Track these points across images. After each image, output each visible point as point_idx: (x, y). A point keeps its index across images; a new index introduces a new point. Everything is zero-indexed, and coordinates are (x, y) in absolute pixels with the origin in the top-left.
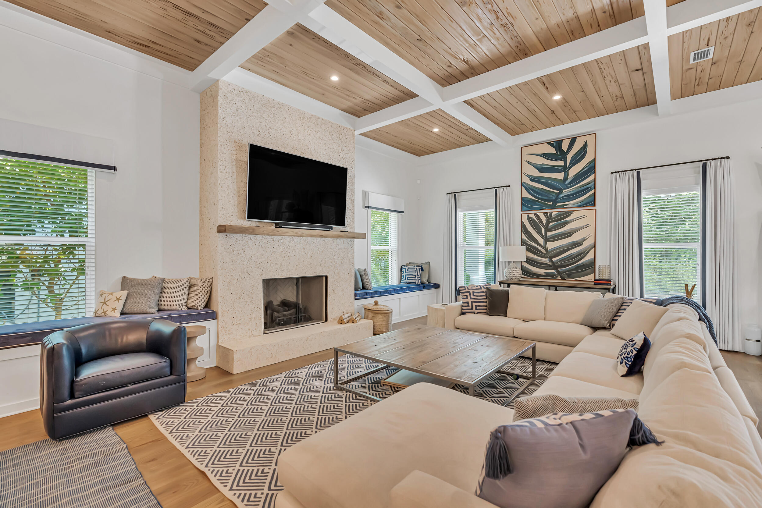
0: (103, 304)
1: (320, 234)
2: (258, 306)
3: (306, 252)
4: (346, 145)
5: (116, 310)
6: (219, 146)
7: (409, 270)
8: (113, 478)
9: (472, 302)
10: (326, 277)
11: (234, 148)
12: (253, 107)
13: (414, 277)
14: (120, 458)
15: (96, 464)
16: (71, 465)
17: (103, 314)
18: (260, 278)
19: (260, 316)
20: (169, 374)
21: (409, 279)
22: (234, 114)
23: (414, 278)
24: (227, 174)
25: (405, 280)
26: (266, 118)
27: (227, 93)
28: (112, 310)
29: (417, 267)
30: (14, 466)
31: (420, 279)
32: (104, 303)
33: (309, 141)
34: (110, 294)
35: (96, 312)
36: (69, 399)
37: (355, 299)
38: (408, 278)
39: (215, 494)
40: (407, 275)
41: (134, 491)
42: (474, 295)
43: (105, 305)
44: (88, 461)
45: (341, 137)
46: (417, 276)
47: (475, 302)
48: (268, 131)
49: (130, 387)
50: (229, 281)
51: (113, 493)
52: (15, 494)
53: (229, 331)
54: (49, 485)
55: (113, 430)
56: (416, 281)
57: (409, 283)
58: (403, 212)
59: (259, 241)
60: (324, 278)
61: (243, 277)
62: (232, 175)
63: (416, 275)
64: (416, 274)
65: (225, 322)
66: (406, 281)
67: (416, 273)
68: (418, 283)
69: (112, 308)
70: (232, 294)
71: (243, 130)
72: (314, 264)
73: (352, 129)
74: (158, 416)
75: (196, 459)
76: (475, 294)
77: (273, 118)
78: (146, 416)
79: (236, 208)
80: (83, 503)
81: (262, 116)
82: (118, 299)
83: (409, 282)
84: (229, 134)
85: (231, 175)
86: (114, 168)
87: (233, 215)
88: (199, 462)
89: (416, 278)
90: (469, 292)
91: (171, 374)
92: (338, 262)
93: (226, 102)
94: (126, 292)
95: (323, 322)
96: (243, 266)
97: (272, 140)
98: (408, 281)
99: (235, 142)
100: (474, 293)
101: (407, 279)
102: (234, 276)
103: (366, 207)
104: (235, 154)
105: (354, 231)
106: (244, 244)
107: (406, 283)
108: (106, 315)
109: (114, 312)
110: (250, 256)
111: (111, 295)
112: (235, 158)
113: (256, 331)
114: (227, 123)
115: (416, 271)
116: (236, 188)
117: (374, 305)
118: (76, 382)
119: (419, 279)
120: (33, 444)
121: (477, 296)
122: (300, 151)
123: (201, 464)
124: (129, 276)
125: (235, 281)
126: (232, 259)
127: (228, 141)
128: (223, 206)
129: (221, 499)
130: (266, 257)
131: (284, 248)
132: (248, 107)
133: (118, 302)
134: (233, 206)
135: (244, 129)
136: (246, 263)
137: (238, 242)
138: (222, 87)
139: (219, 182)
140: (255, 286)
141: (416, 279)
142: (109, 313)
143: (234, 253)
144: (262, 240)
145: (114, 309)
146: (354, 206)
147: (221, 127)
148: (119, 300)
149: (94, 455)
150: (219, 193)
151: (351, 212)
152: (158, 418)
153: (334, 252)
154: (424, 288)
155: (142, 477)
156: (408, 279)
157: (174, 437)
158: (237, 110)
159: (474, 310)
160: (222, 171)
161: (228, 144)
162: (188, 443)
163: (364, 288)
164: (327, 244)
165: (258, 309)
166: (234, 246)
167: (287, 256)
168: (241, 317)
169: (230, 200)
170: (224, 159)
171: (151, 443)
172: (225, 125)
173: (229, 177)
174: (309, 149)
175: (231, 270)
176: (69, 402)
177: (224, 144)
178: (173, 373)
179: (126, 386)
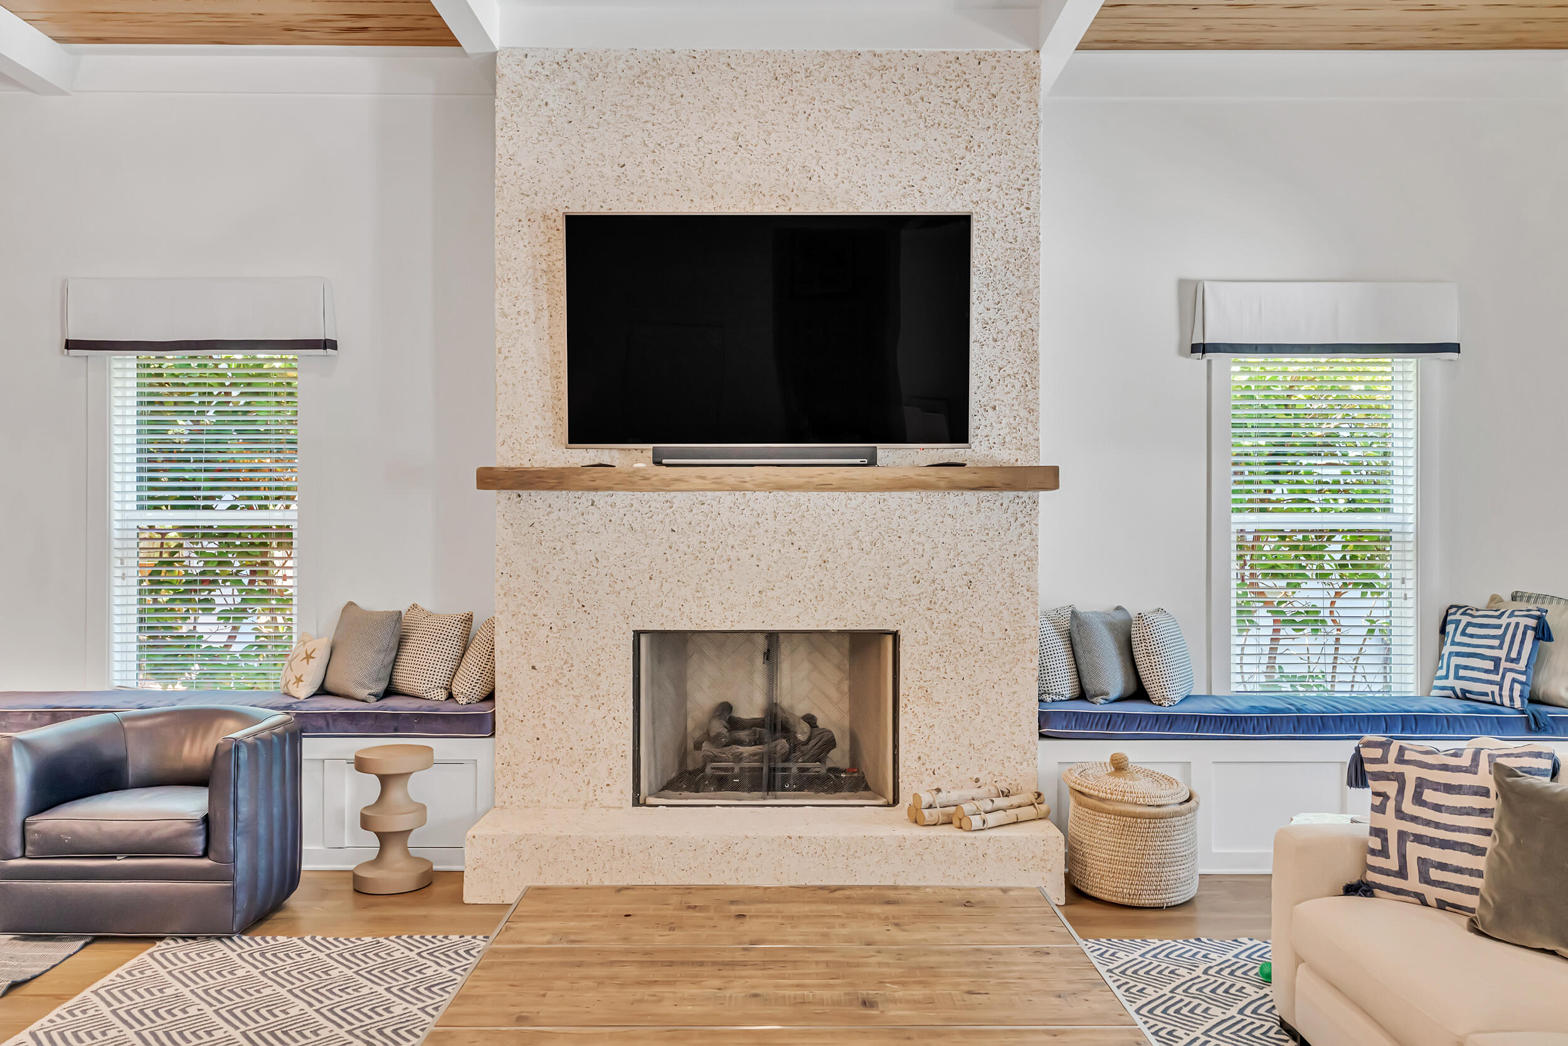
1: (817, 480)
2: (617, 715)
3: (802, 545)
4: (991, 122)
5: (302, 681)
6: (497, 240)
7: (1470, 630)
9: (1402, 836)
10: (895, 635)
11: (542, 237)
12: (600, 97)
13: (1490, 665)
17: (286, 689)
18: (625, 626)
19: (624, 748)
20: (200, 853)
21: (1462, 673)
22: (541, 138)
23: (1487, 671)
24: (520, 319)
25: (1446, 677)
26: (646, 118)
27: (520, 81)
28: (295, 678)
29: (1513, 620)
31: (1523, 678)
32: (290, 663)
33: (812, 151)
36: (19, 856)
37: (1042, 736)
38: (1458, 667)
40: (1458, 654)
42: (1418, 800)
43: (289, 667)
45: (963, 95)
46: (1504, 664)
47: (1419, 839)
48: (651, 157)
49: (122, 862)
50: (528, 631)
53: (525, 776)
56: (1496, 688)
57: (1464, 695)
58: (1455, 348)
59: (622, 512)
60: (889, 640)
61: (569, 621)
62: (536, 318)
63: (1497, 661)
64: (1502, 654)
65: (512, 747)
66: (1451, 682)
67: (1501, 647)
68: (1507, 702)
69: (295, 675)
70: (533, 668)
71: (571, 176)
72: (834, 588)
73: (1022, 49)
76: (1429, 795)
77: (671, 111)
79: (550, 414)
81: (629, 116)
82: (310, 657)
83: (1464, 691)
84: (526, 199)
85: (533, 318)
86: (328, 344)
87: (541, 436)
89: (1496, 670)
90: (1400, 778)
91: (205, 854)
92: (948, 585)
93: (517, 109)
95: (881, 802)
96: (570, 586)
97: (667, 181)
98: (1459, 685)
99: (544, 220)
100: (1421, 784)
101: (1456, 673)
102: (540, 615)
103: (1195, 348)
104: (545, 253)
105: (1036, 459)
106: (574, 522)
107: (1450, 693)
109: (298, 685)
110: (593, 558)
112: (544, 266)
113: (610, 792)
114: (521, 168)
115: (1502, 638)
116: (548, 357)
117: (1109, 774)
118: (28, 824)
119: (1514, 680)
121: (1437, 808)
122: (775, 195)
125: (545, 631)
126: (535, 565)
127: (525, 222)
128: (509, 413)
130: (646, 561)
131: (713, 531)
132: (585, 102)
134: (540, 409)
135: (572, 171)
136: (579, 577)
137: (553, 516)
138: (505, 71)
139: (498, 346)
140: (607, 649)
141: (1497, 678)
142: (291, 688)
143: (542, 549)
144: (632, 505)
145: (299, 678)
146: (1035, 360)
147: (505, 187)
150: (498, 375)
151: (1018, 385)
153: (928, 546)
154: (1529, 730)
156: (1457, 677)
158: (550, 122)
159: (1413, 883)
160: (506, 310)
161: (525, 229)
163: (1139, 693)
164: (898, 513)
165: (617, 724)
166: (542, 528)
167: (725, 558)
168: (561, 739)
169: (532, 392)
170: (510, 276)
172: (515, 178)
173: (526, 326)
174: (815, 179)
175: (533, 598)
176: (17, 863)
177: (513, 231)
178: (212, 854)
179: (115, 858)
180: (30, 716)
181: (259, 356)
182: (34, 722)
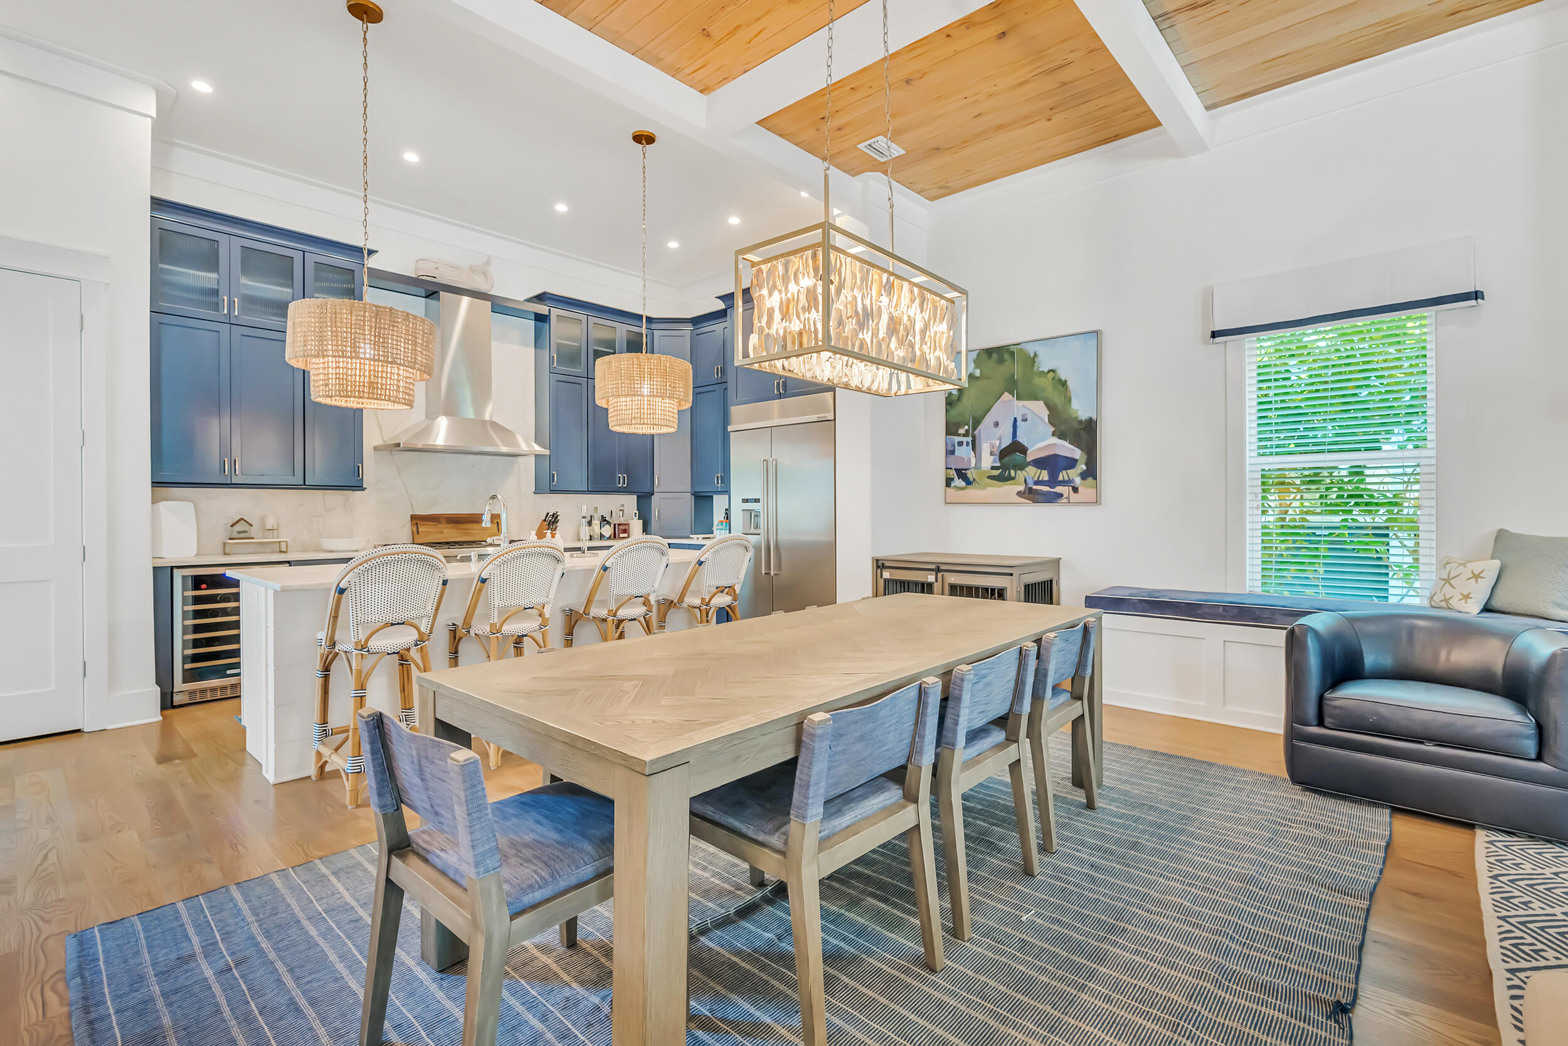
0: (1444, 582)
5: (1471, 598)
8: (1329, 874)
14: (1364, 857)
15: (1323, 843)
16: (1290, 824)
17: (1443, 604)
20: (1533, 756)
28: (1461, 597)
30: (1234, 788)
32: (1447, 581)
34: (1461, 564)
35: (1431, 598)
36: (1315, 724)
39: (1480, 1022)
41: (1342, 909)
43: (1447, 585)
44: (1317, 833)
51: (1310, 889)
52: (1210, 816)
54: (1248, 830)
55: (1391, 817)
69: (1462, 594)
74: (1494, 838)
75: (1502, 947)
78: (1471, 827)
80: (1266, 873)
82: (1476, 577)
86: (1477, 295)
88: (1503, 954)
91: (1539, 758)
94: (1497, 563)
108: (1450, 606)
109: (1466, 603)
111: (1462, 566)
118: (1327, 699)
120: (1271, 776)
123: (1503, 960)
124: (1513, 529)
129: (1487, 1038)
133: (1477, 582)
142: (1455, 603)
145: (1467, 597)
148: (1479, 580)
149: (1330, 830)
152: (1491, 842)
155: (1370, 901)
157: (1493, 888)
162: (1513, 913)
171: (1437, 870)
176: (1315, 730)
178: (1546, 757)
179: (1422, 743)
180: (1221, 609)
181: (1360, 324)
182: (1225, 613)
